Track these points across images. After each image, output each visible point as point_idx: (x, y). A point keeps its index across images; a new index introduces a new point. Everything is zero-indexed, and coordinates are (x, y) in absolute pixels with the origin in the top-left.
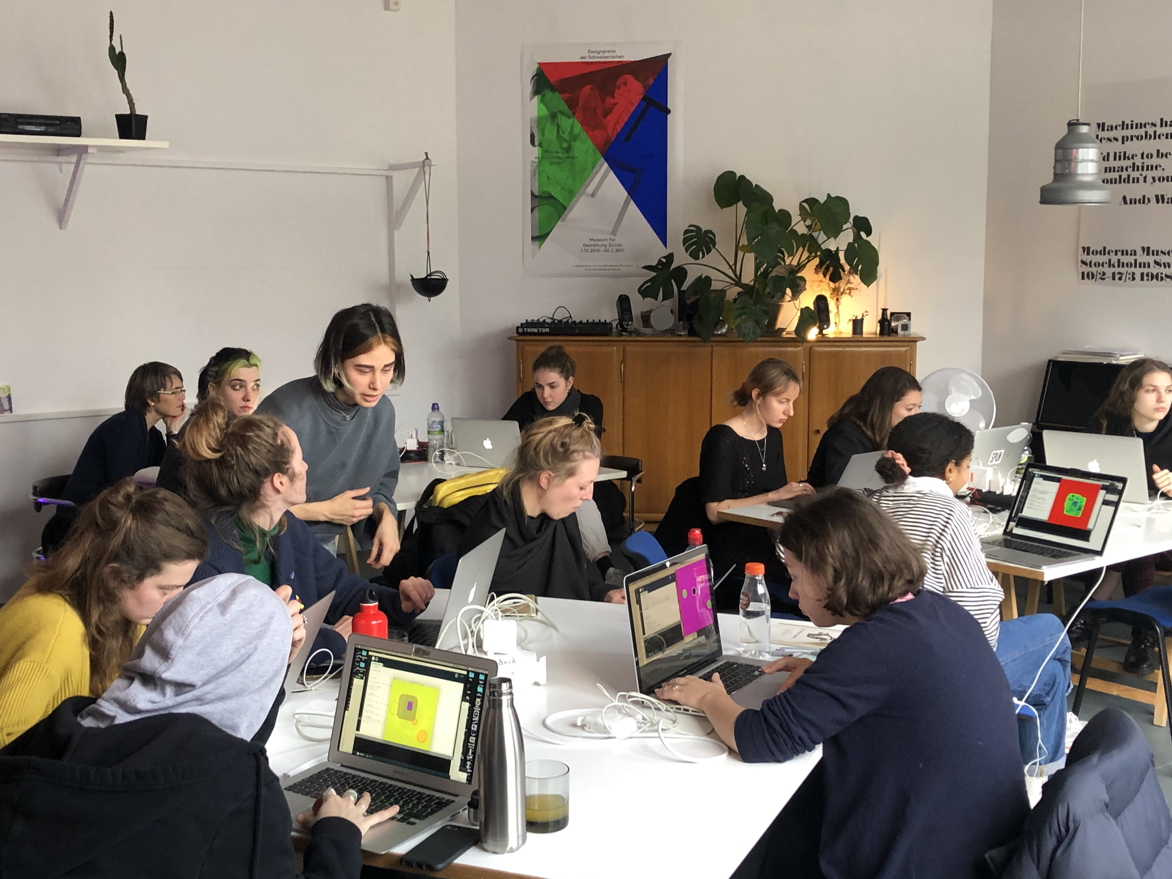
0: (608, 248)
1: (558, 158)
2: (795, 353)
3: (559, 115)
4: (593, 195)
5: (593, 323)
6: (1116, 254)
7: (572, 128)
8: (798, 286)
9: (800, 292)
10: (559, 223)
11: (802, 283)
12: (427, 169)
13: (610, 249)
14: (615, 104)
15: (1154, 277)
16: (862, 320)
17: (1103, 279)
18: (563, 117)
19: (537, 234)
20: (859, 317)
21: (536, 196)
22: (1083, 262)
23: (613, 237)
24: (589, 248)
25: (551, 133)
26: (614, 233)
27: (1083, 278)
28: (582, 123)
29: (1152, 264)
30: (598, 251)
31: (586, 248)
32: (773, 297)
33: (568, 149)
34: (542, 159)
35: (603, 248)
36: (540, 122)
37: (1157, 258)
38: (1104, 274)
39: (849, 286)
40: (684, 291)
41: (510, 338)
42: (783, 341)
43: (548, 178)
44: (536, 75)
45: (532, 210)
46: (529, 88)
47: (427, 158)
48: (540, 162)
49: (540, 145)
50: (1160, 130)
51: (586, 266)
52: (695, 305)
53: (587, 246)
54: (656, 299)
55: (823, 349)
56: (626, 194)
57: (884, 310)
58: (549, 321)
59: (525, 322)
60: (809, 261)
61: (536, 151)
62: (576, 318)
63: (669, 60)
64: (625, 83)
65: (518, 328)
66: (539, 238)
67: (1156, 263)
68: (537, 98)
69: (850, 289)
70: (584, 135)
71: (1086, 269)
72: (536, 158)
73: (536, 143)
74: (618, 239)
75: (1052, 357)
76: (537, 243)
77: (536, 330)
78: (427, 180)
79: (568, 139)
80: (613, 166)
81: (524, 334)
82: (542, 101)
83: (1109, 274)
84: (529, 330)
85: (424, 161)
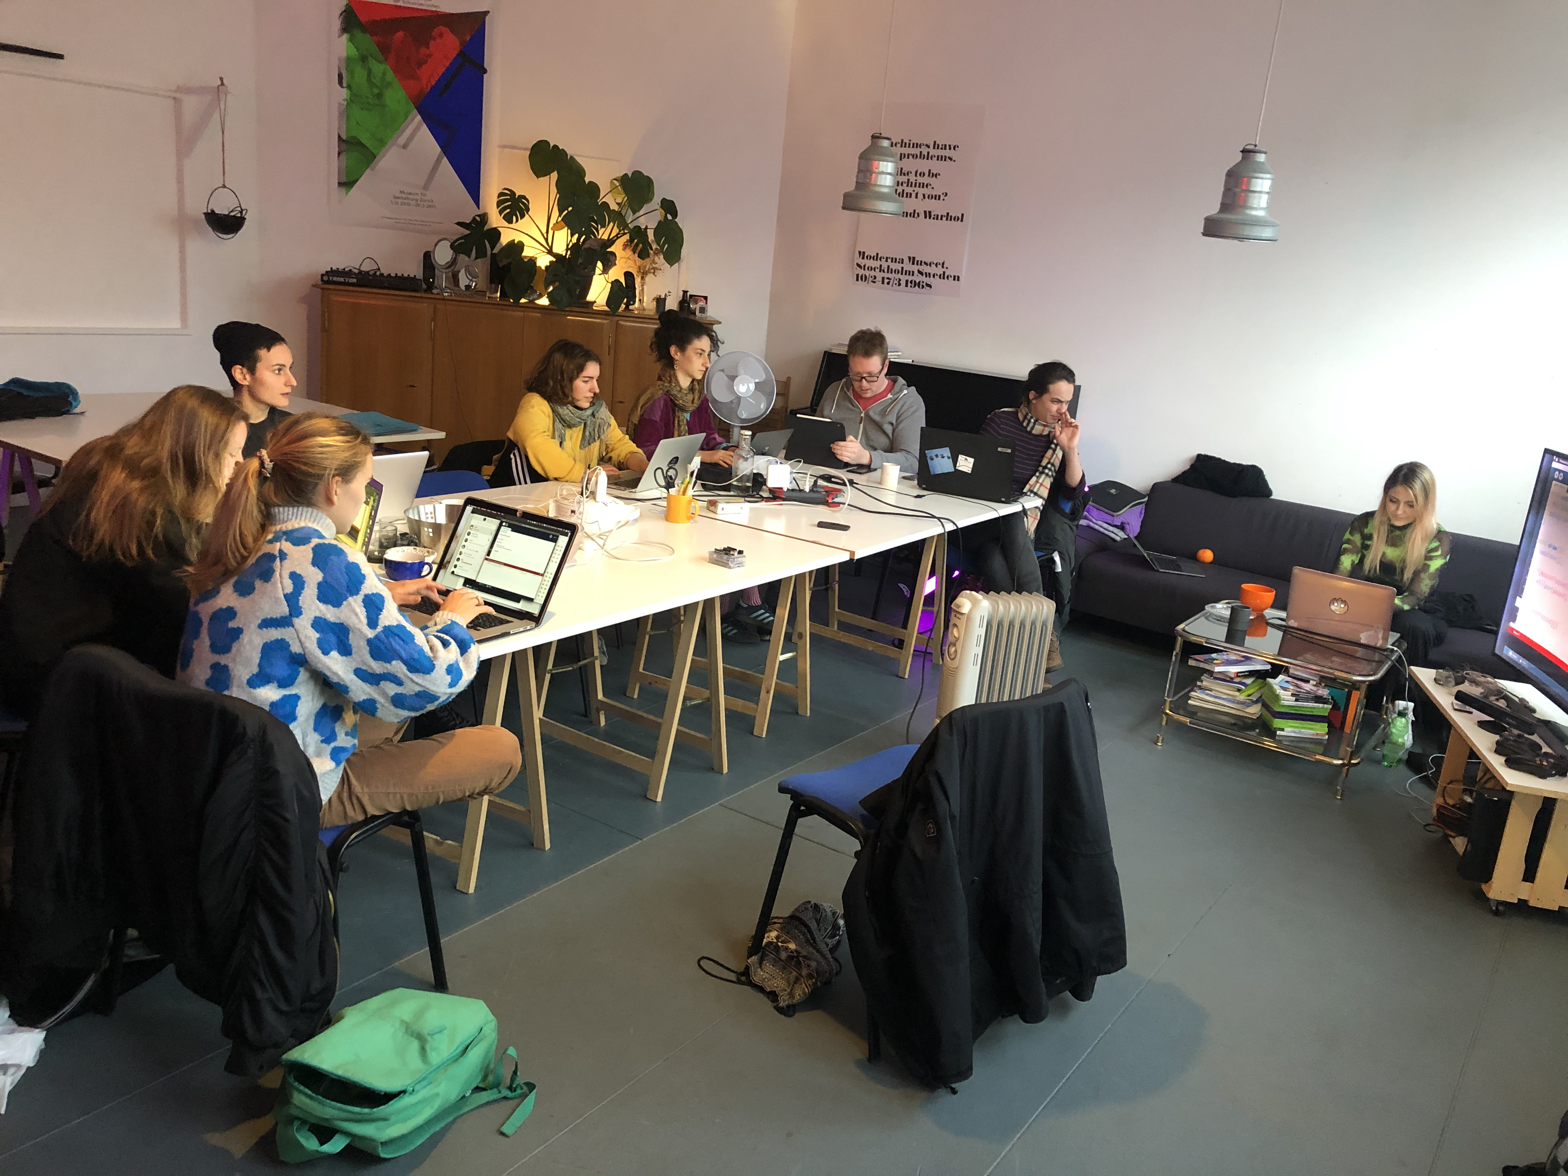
0: (419, 202)
1: (369, 103)
2: (603, 324)
3: (370, 58)
4: (405, 146)
5: (402, 278)
6: (887, 261)
7: (384, 74)
8: (609, 261)
9: (610, 267)
10: (368, 171)
11: (612, 258)
12: (222, 96)
13: (421, 203)
14: (430, 56)
15: (917, 284)
16: (665, 299)
17: (875, 282)
18: (374, 61)
19: (344, 180)
20: (663, 296)
21: (344, 141)
22: (858, 265)
23: (423, 192)
24: (399, 201)
25: (360, 74)
26: (426, 187)
27: (857, 280)
28: (395, 71)
29: (916, 273)
30: (409, 204)
31: (397, 200)
32: (585, 268)
33: (379, 96)
34: (351, 101)
35: (413, 202)
36: (349, 60)
37: (921, 268)
38: (875, 277)
39: (654, 266)
40: (495, 254)
41: (313, 286)
42: (593, 313)
43: (358, 123)
44: (344, 11)
45: (339, 154)
46: (337, 24)
47: (222, 84)
48: (348, 104)
49: (349, 87)
50: (933, 152)
51: (396, 219)
52: (507, 268)
53: (398, 198)
54: (469, 257)
55: (628, 324)
56: (438, 149)
57: (685, 292)
58: (356, 271)
59: (329, 269)
60: (618, 238)
61: (344, 93)
62: (385, 271)
63: (487, 18)
64: (441, 35)
65: (322, 275)
66: (347, 184)
67: (920, 272)
68: (345, 37)
69: (654, 268)
70: (396, 84)
71: (861, 272)
72: (344, 100)
73: (345, 85)
74: (430, 195)
75: (827, 348)
76: (343, 190)
77: (342, 280)
78: (223, 107)
79: (378, 84)
80: (426, 119)
81: (328, 282)
82: (351, 40)
83: (879, 279)
84: (335, 279)
85: (219, 86)
